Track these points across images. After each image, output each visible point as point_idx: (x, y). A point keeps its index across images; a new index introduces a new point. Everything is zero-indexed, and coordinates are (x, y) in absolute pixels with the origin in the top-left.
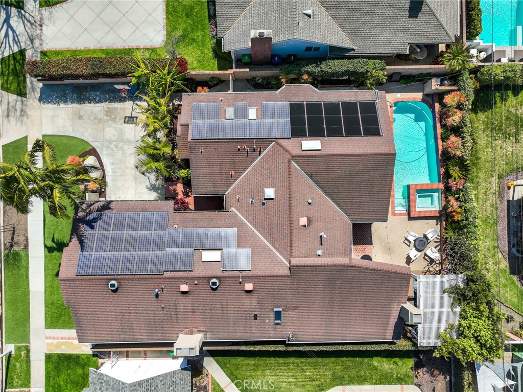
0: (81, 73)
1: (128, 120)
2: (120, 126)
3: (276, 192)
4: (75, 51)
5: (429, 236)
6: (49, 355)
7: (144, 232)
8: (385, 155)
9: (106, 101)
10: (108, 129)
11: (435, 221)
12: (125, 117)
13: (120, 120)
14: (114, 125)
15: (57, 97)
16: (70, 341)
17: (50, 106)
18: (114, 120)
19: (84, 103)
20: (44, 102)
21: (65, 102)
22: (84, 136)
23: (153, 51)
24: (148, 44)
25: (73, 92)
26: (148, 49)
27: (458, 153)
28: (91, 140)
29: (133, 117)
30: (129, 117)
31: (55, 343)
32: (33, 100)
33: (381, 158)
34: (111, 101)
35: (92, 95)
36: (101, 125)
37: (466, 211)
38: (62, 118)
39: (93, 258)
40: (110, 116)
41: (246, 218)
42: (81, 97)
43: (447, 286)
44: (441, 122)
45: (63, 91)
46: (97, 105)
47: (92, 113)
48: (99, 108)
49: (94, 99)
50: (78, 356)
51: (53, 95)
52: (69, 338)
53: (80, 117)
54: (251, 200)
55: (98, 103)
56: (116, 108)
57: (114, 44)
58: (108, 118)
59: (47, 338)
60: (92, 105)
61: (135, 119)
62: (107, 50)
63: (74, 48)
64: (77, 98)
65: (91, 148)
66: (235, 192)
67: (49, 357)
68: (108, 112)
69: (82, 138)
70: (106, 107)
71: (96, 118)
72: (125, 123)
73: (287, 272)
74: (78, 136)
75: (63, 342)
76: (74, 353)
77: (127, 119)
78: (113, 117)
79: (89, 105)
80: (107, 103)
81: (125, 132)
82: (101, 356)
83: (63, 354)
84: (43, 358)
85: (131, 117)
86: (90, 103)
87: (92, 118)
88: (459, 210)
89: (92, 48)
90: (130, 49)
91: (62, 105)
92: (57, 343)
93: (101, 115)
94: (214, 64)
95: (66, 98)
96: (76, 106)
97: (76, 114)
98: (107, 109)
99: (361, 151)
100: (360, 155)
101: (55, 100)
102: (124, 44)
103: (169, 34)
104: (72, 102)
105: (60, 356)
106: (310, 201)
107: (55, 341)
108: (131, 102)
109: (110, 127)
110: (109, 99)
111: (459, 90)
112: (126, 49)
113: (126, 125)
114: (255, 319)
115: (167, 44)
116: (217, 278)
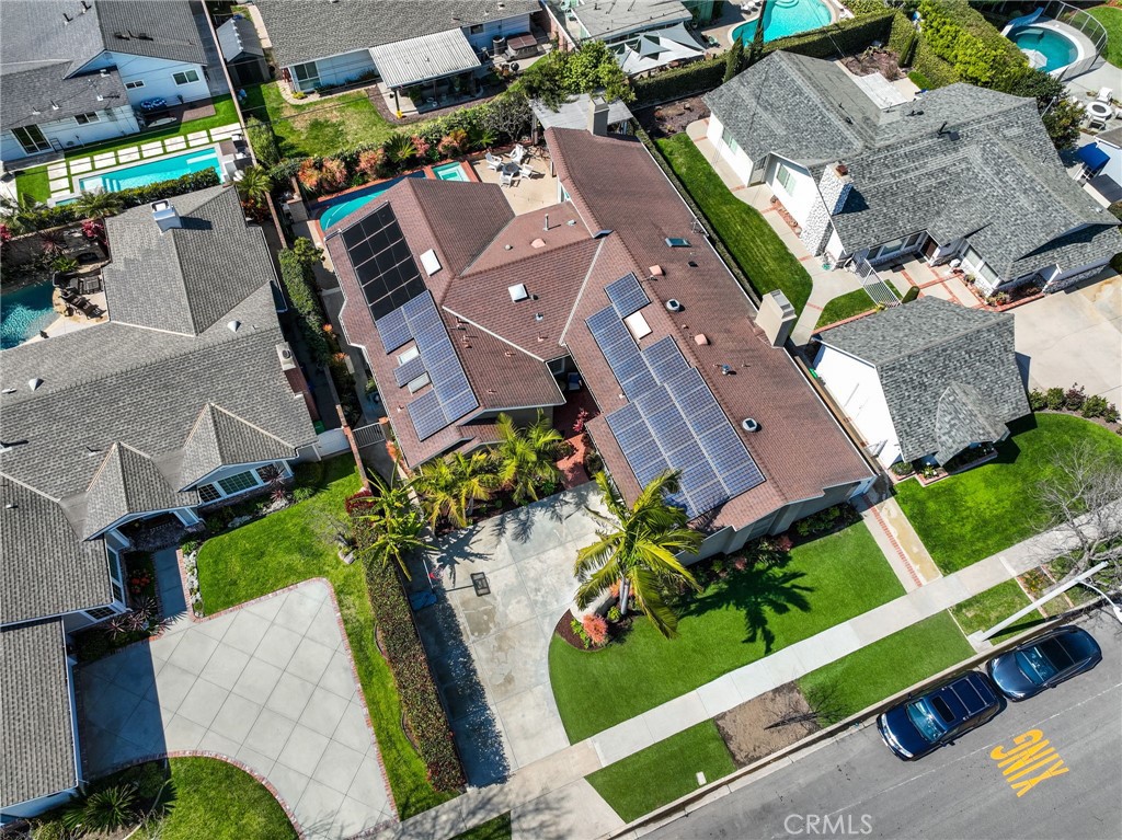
0: (424, 665)
1: (483, 588)
2: (499, 598)
3: (514, 283)
4: (380, 742)
5: (497, 164)
6: (942, 567)
7: (651, 431)
8: (413, 188)
9: (461, 641)
10: (511, 617)
12: (479, 595)
13: (487, 603)
14: (501, 608)
15: (485, 744)
16: (897, 541)
17: (507, 752)
18: (491, 613)
19: (478, 684)
20: (506, 768)
21: (489, 722)
22: (542, 659)
23: (342, 592)
24: (331, 605)
25: (466, 715)
26: (340, 602)
27: (380, 152)
28: (543, 640)
29: (474, 581)
30: (477, 589)
31: (918, 567)
32: (509, 795)
33: (419, 191)
34: (459, 632)
35: (457, 672)
36: (510, 633)
37: (451, 127)
38: (523, 716)
39: (727, 474)
40: (487, 623)
41: (566, 318)
42: (470, 695)
43: (549, 112)
44: (342, 189)
45: (468, 737)
46: (474, 656)
47: (492, 660)
48: (479, 649)
49: (464, 667)
50: (912, 518)
51: (483, 754)
52: (895, 545)
53: (509, 680)
54: (538, 319)
55: (469, 656)
56: (469, 618)
57: (346, 669)
58: (491, 625)
59: (920, 585)
60: (477, 665)
61: (476, 577)
62: (361, 678)
63: (375, 750)
64: (473, 701)
65: (558, 636)
66: (535, 347)
67: (947, 567)
68: (480, 628)
69: (546, 660)
70: (472, 638)
71: (500, 648)
72: (489, 593)
73: (613, 236)
74: (545, 670)
75: (908, 553)
76: (912, 529)
77: (481, 591)
78: (485, 617)
79: (479, 672)
80: (464, 638)
81: (506, 585)
82: (887, 481)
83: (926, 545)
84: (952, 577)
85: (475, 584)
86: (475, 671)
87: (500, 655)
88: (452, 134)
89: (366, 710)
90: (349, 635)
91: (499, 727)
92: (916, 563)
93: (491, 640)
94: (338, 485)
95: (482, 723)
96: (490, 699)
97: (507, 691)
98: (476, 634)
99: (418, 210)
100: (424, 210)
101: (492, 745)
102: (342, 649)
103: (304, 576)
104: (486, 708)
105: (932, 550)
106: (508, 247)
107: (916, 568)
108: (448, 595)
109: (506, 616)
110: (455, 638)
111: (295, 175)
112: (351, 642)
113: (492, 589)
114: (696, 266)
115: (321, 573)
116: (663, 303)
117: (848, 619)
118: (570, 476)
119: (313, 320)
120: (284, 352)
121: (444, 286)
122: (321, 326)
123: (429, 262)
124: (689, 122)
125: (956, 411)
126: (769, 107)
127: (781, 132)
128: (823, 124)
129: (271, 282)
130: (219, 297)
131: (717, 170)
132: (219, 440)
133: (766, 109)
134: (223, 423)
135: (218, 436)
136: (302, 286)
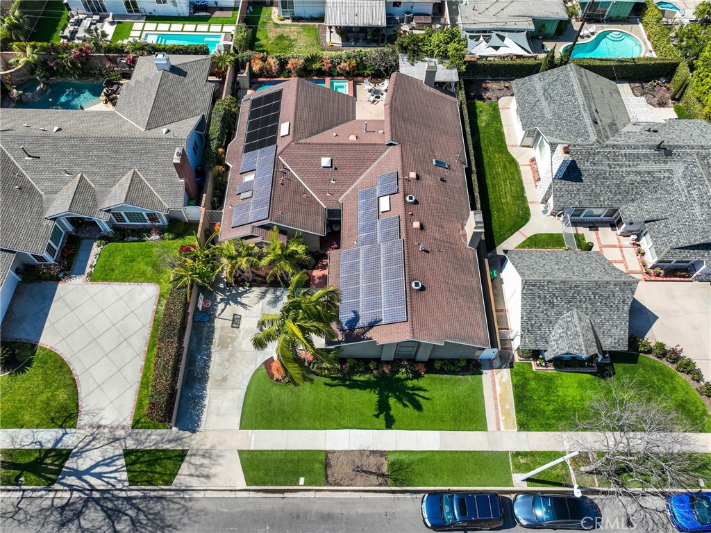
0: (175, 349)
1: (237, 324)
2: (242, 333)
3: (325, 156)
4: (142, 383)
5: (370, 87)
6: (519, 424)
7: (361, 268)
8: (298, 84)
9: (210, 348)
10: (243, 346)
11: (357, 86)
12: (232, 327)
13: (234, 333)
14: (240, 339)
15: (194, 408)
16: (498, 397)
17: (204, 417)
18: (233, 339)
19: (207, 374)
20: (198, 426)
21: (203, 398)
22: (248, 375)
23: (163, 296)
24: (154, 300)
25: (192, 388)
26: (159, 301)
27: (302, 61)
28: (254, 366)
29: (233, 318)
30: (233, 323)
31: (503, 418)
32: (193, 441)
33: (301, 87)
34: (211, 342)
35: (199, 364)
36: (238, 354)
37: (349, 58)
38: (222, 402)
39: (388, 309)
40: (228, 344)
41: (349, 187)
42: (200, 378)
43: (408, 64)
44: (274, 77)
45: (188, 401)
46: (212, 359)
47: (221, 365)
48: (217, 356)
49: (205, 362)
50: (515, 386)
51: (191, 413)
52: (495, 398)
53: (224, 379)
54: (332, 181)
55: (210, 357)
56: (221, 337)
57: (144, 337)
58: (230, 346)
59: (499, 429)
60: (211, 364)
61: (236, 317)
62: (149, 345)
63: (138, 385)
64: (200, 382)
65: (263, 367)
66: (323, 198)
67: (523, 426)
68: (223, 345)
69: (250, 377)
70: (217, 349)
71: (228, 360)
72: (238, 328)
73: (398, 148)
74: (246, 383)
75: (501, 407)
76: (512, 393)
77: (234, 325)
78: (229, 340)
79: (211, 368)
80: (212, 347)
81: (250, 327)
82: (511, 358)
83: (516, 406)
84: (524, 434)
85: (233, 320)
86: (209, 367)
87: (227, 364)
88: (348, 62)
89: (143, 363)
90: (155, 320)
91: (206, 402)
92: (503, 415)
93: (226, 354)
94: (190, 239)
95: (198, 396)
96: (209, 385)
97: (220, 385)
98: (220, 347)
99: (294, 98)
100: (297, 99)
101: (198, 410)
102: (148, 326)
103: (149, 280)
104: (204, 389)
105: (518, 412)
106: (335, 134)
107: (502, 418)
108: (216, 320)
109: (241, 344)
110: (207, 345)
111: (250, 61)
112: (153, 325)
113: (241, 326)
114: (445, 181)
115: (158, 282)
116: (405, 196)
117: (440, 430)
118: (317, 281)
119: (214, 144)
120: (178, 153)
121: (285, 145)
122: (217, 148)
123: (284, 129)
124: (503, 96)
125: (568, 329)
126: (549, 98)
127: (549, 116)
128: (577, 118)
129: (203, 116)
130: (169, 114)
131: (505, 130)
132: (129, 189)
133: (547, 99)
134: (136, 181)
135: (130, 187)
136: (218, 123)
